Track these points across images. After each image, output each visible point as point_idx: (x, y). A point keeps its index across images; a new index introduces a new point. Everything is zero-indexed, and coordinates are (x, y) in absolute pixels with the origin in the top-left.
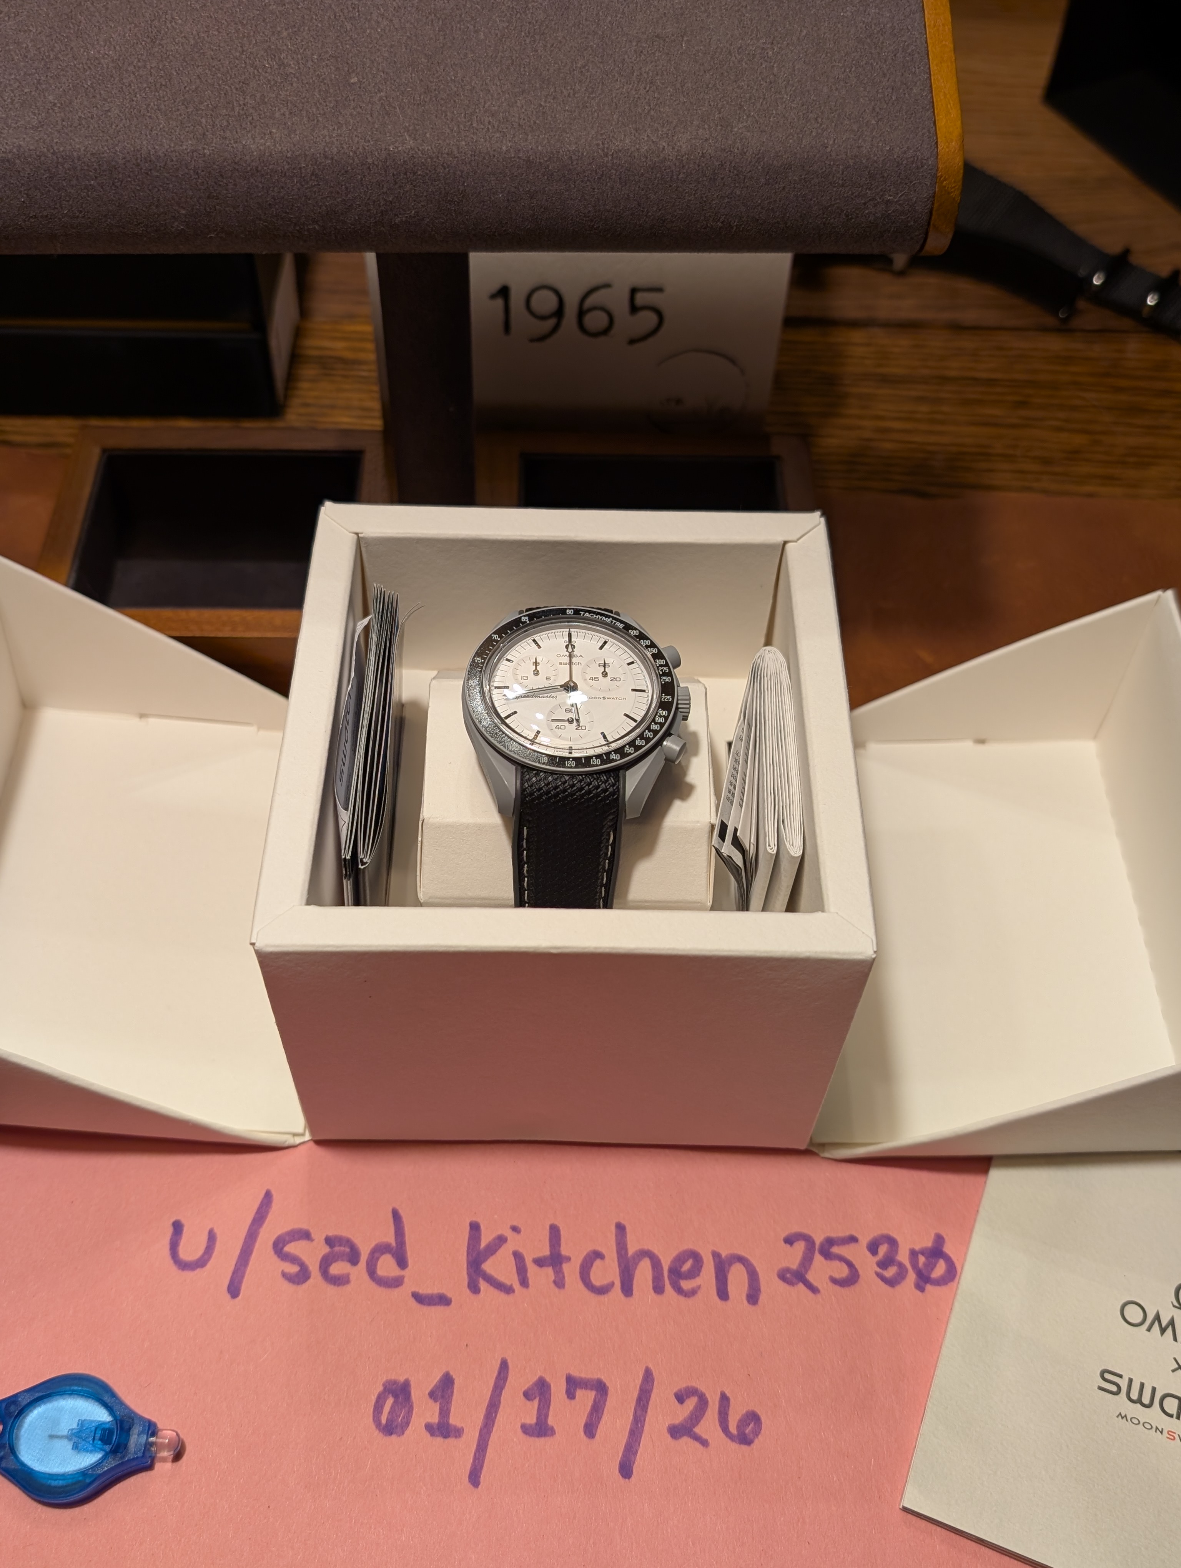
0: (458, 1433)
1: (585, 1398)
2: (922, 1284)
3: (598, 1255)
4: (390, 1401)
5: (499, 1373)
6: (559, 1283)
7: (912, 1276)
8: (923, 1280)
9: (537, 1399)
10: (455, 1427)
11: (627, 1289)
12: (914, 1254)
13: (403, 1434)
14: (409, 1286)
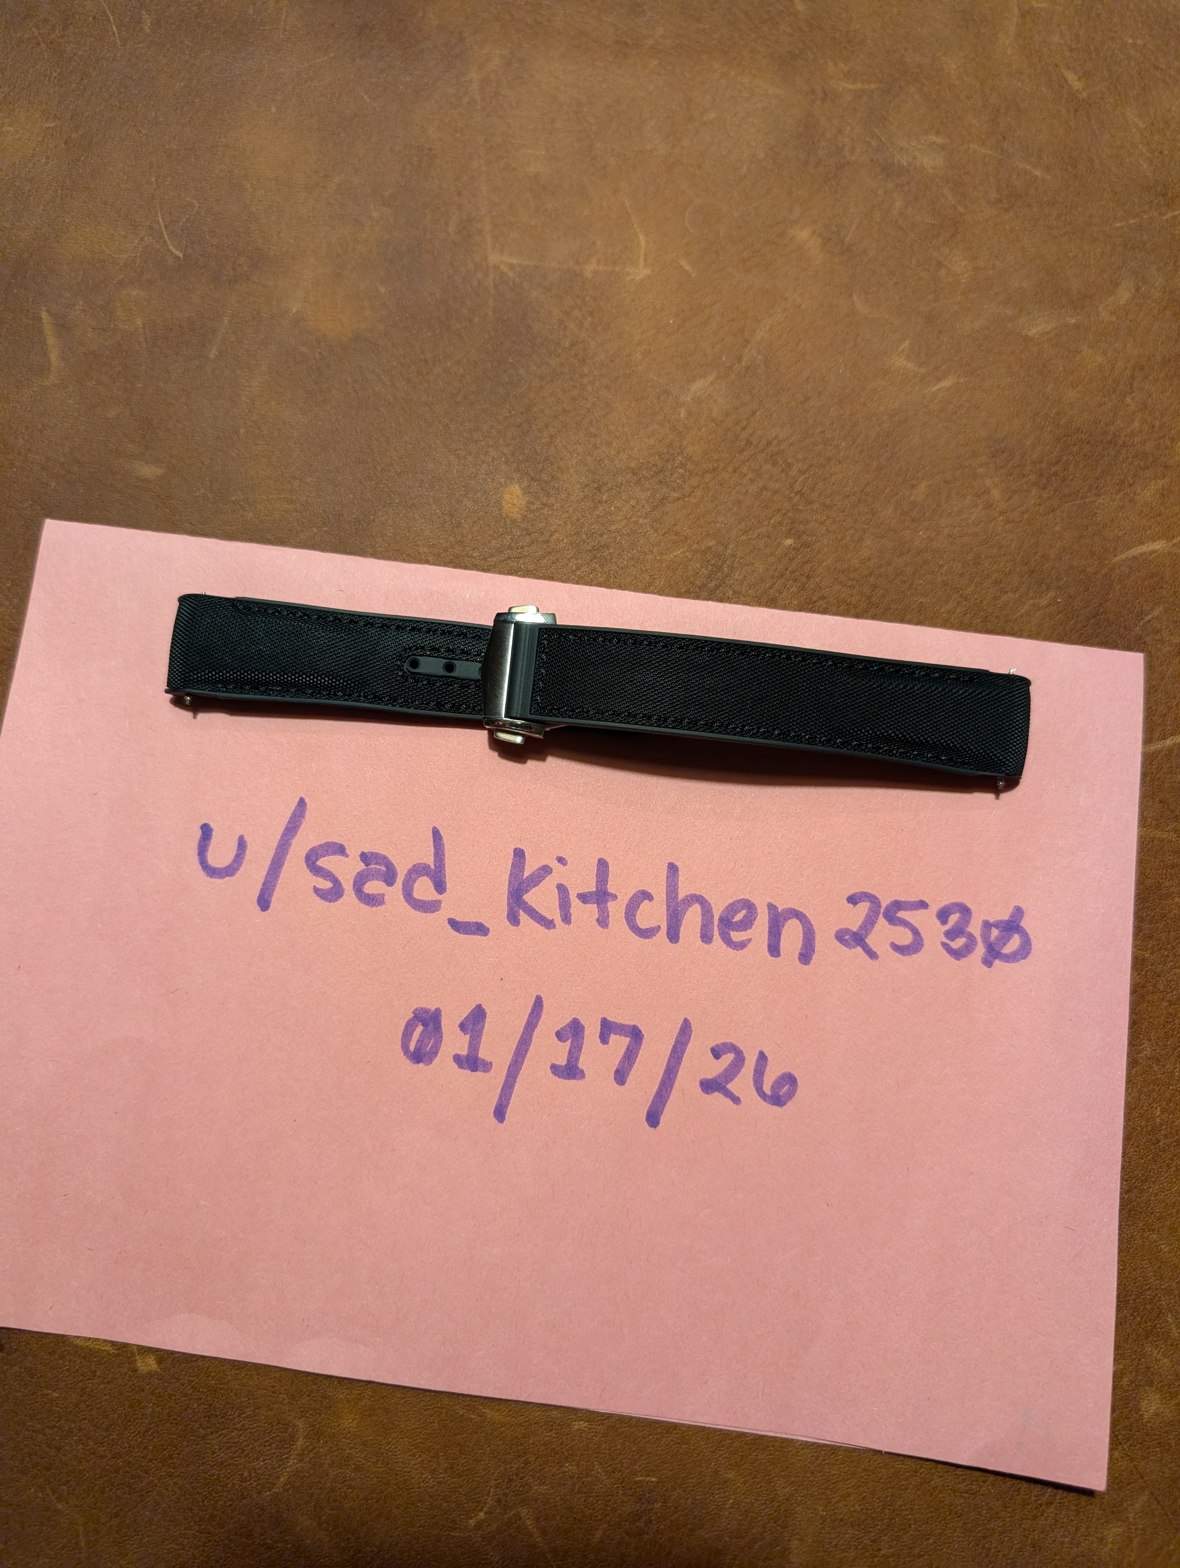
0: (486, 1066)
1: (619, 1043)
2: (990, 958)
3: (646, 896)
4: (420, 1029)
5: (533, 1011)
6: (603, 921)
7: (980, 950)
8: (993, 954)
9: (570, 1041)
10: (484, 1061)
11: (673, 935)
12: (987, 925)
13: (431, 1063)
14: (447, 911)
